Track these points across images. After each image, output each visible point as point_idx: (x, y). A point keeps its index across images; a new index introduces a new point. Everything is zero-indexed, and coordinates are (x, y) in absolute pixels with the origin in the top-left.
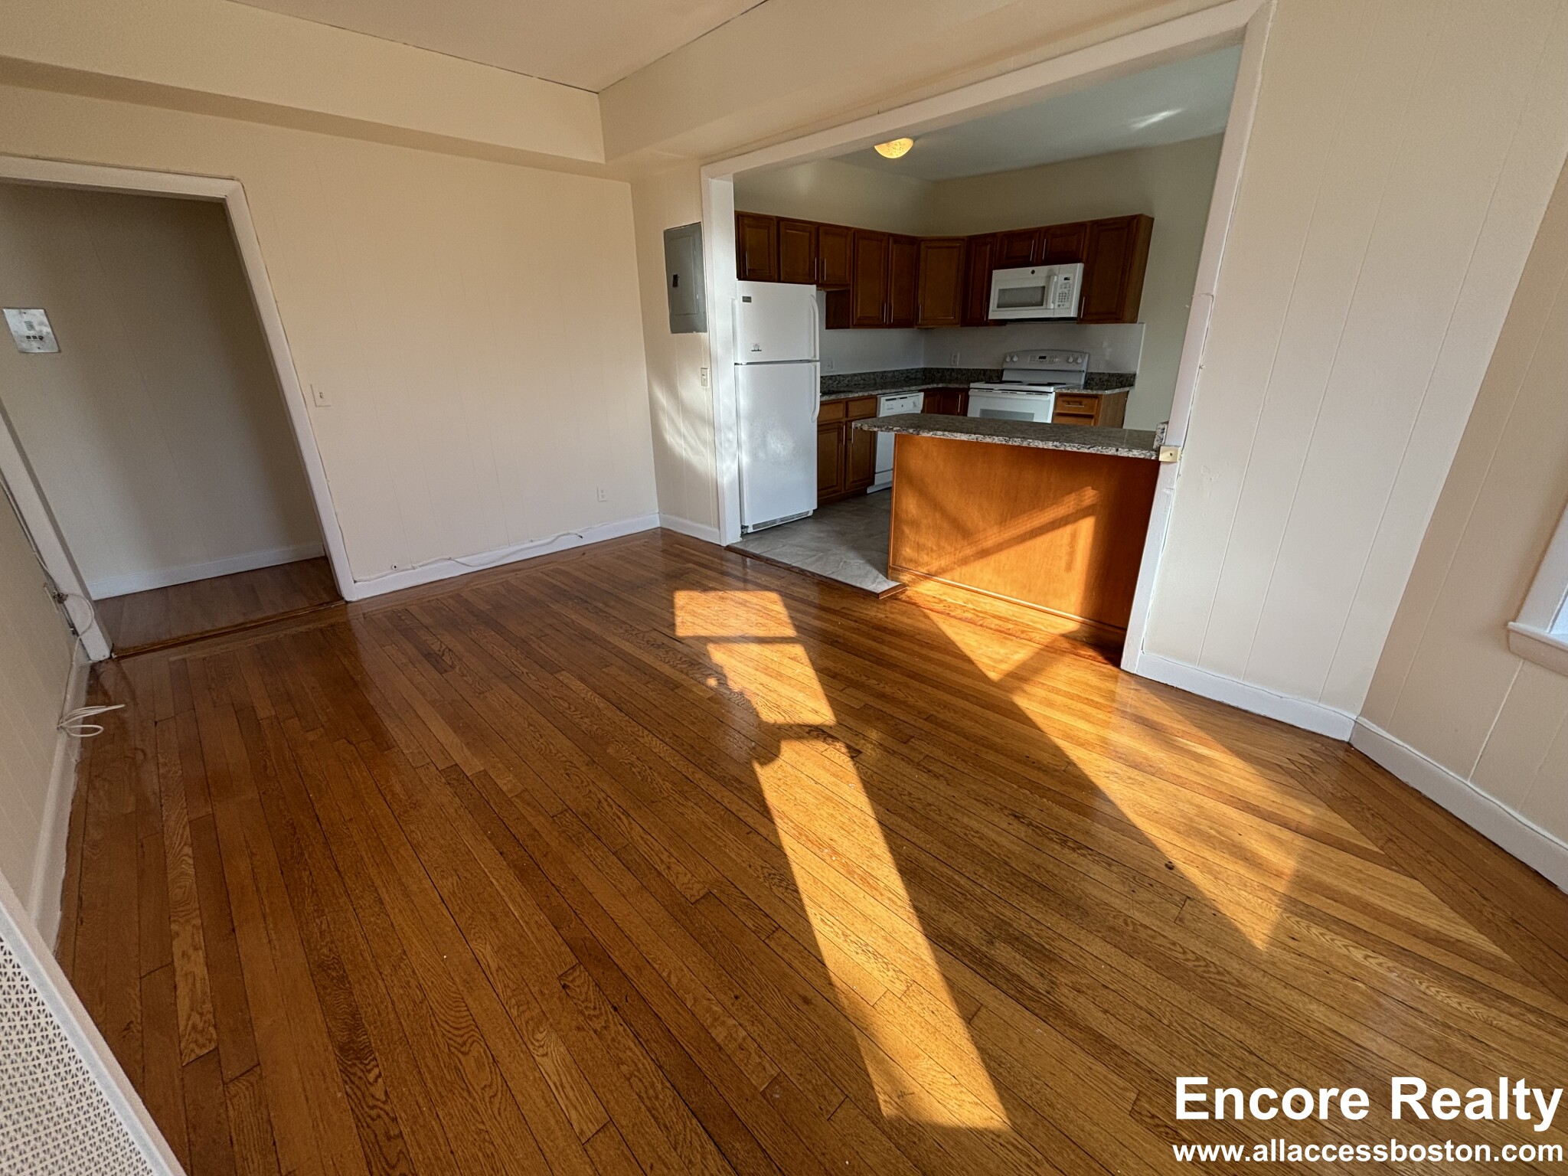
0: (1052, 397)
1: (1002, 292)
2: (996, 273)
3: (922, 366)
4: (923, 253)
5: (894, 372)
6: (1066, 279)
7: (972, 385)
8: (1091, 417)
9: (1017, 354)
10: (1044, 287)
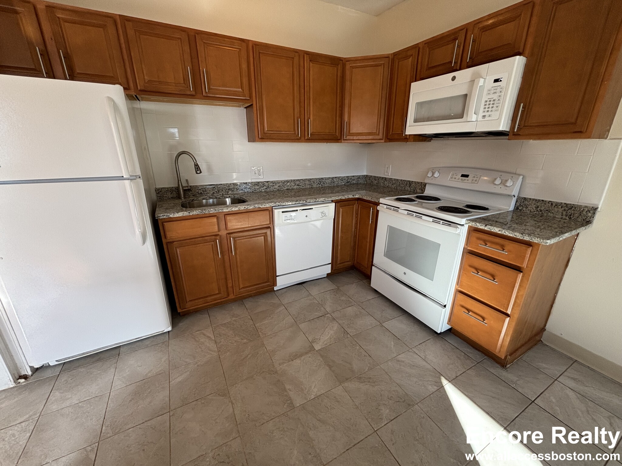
0: (464, 231)
1: (420, 105)
2: (415, 86)
3: (365, 174)
4: (348, 72)
5: (333, 178)
6: (496, 81)
7: (382, 200)
8: (519, 269)
9: (439, 169)
10: (466, 95)
